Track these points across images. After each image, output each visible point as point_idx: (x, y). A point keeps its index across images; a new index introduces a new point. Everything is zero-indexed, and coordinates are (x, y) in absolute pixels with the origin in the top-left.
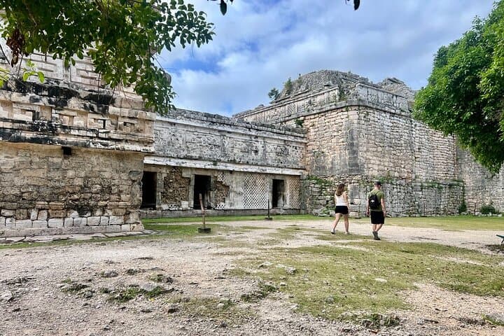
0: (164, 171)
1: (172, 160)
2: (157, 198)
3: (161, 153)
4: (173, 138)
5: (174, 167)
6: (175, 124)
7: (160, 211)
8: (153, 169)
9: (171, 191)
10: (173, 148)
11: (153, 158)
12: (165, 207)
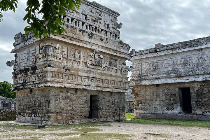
0: (196, 86)
1: (200, 76)
2: (192, 106)
3: (190, 73)
4: (201, 60)
5: (203, 82)
6: (202, 49)
7: (195, 115)
8: (187, 86)
9: (206, 100)
10: (202, 67)
11: (185, 78)
12: (199, 112)
